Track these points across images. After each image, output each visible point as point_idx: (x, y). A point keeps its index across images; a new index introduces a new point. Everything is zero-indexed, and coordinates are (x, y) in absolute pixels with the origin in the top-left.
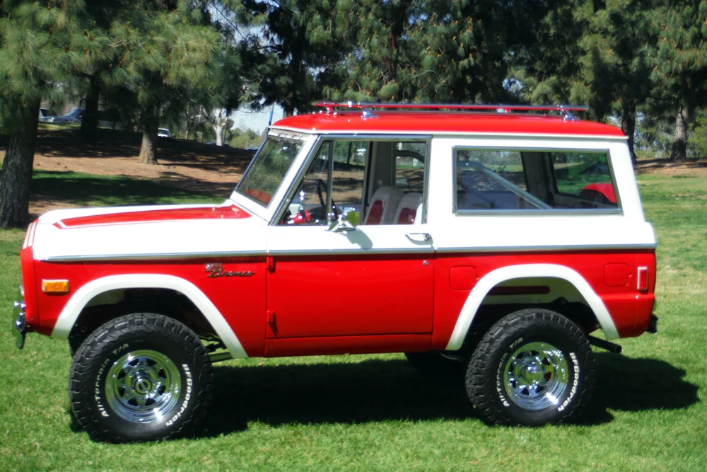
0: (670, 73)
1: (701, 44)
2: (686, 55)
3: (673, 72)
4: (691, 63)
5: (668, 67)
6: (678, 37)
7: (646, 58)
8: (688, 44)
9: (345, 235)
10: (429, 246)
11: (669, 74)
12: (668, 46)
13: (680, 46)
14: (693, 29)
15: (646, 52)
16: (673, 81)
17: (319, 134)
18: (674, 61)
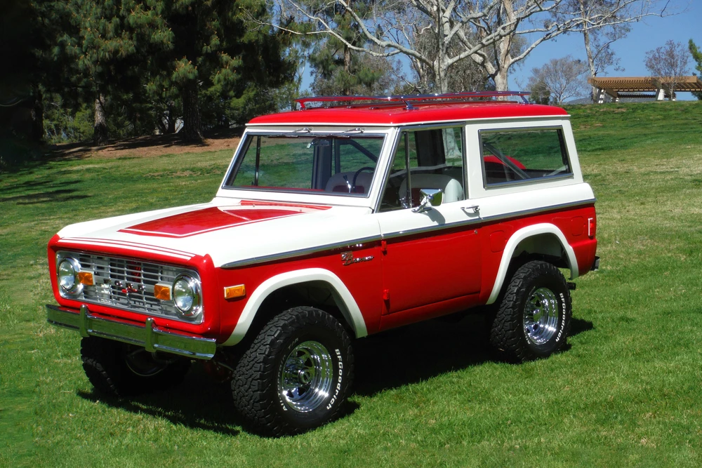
0: (97, 61)
1: (123, 33)
2: (111, 44)
3: (100, 60)
4: (116, 52)
5: (95, 56)
6: (101, 27)
7: (67, 47)
8: (111, 34)
9: (427, 214)
10: (477, 217)
11: (95, 63)
12: (92, 36)
13: (104, 36)
14: (116, 20)
15: (66, 41)
16: (99, 69)
17: (398, 127)
18: (100, 49)
